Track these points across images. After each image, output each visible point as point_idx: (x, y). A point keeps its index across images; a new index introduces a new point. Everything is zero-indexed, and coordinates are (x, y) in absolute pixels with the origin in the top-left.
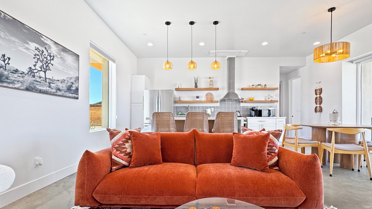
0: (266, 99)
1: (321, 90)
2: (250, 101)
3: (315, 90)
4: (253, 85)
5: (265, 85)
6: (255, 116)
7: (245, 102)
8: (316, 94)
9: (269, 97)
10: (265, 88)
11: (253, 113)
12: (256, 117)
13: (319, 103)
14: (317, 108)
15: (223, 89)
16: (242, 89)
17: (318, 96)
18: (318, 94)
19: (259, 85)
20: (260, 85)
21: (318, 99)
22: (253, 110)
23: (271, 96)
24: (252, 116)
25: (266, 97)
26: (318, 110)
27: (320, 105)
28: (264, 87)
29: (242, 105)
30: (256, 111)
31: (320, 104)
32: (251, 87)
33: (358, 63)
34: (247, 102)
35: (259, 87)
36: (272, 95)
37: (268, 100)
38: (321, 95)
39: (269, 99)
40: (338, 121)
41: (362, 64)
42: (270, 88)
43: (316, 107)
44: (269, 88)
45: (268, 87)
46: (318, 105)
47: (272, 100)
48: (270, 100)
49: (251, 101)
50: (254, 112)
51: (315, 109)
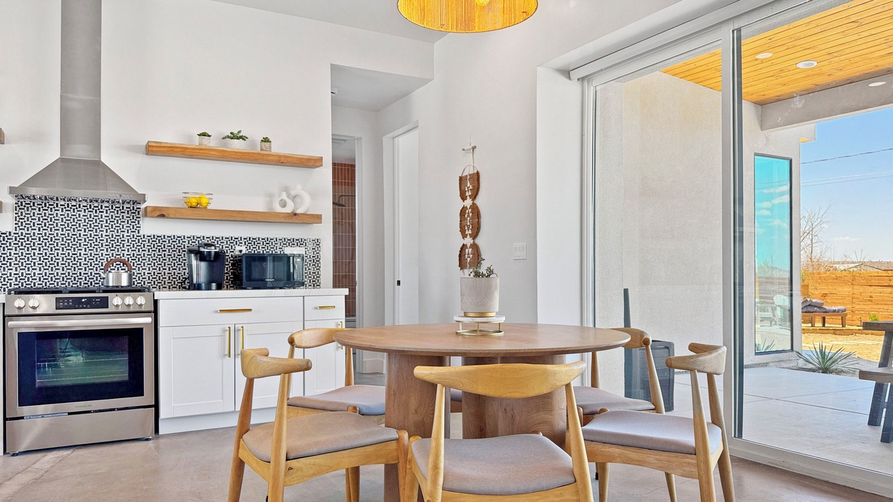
0: (270, 203)
1: (476, 177)
2: (191, 211)
3: (461, 178)
4: (204, 134)
5: (266, 140)
6: (209, 288)
7: (163, 216)
8: (463, 198)
9: (284, 196)
10: (262, 157)
11: (200, 270)
12: (214, 293)
13: (470, 232)
14: (467, 250)
15: (35, 138)
16: (152, 150)
17: (468, 202)
18: (467, 194)
19: (234, 136)
20: (241, 137)
21: (469, 216)
22: (202, 257)
23: (293, 193)
24: (197, 287)
25: (271, 196)
26: (469, 259)
27: (474, 239)
28: (258, 150)
29: (149, 227)
30: (214, 260)
31: (474, 236)
32: (196, 141)
33: (586, 83)
34: (168, 218)
35: (237, 145)
36: (298, 189)
37: (279, 209)
38: (475, 202)
39: (284, 205)
40: (494, 314)
41: (598, 88)
42: (285, 157)
43: (464, 247)
44: (280, 156)
45: (277, 148)
46: (469, 241)
47: (298, 211)
48: (288, 210)
49: (196, 211)
50: (203, 265)
51: (460, 256)
